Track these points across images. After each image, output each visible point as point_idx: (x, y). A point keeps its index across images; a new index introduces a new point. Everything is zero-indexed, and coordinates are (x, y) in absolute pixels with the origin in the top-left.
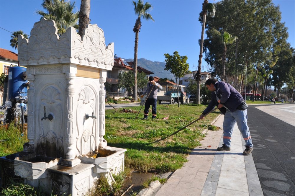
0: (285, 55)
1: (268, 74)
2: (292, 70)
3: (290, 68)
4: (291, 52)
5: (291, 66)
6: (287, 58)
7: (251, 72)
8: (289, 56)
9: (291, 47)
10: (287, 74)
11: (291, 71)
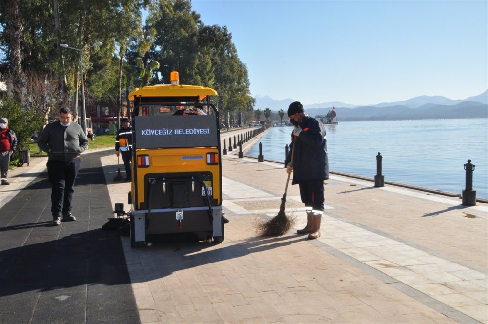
0: (181, 26)
1: (149, 69)
2: (198, 63)
3: (194, 58)
4: (193, 22)
5: (196, 52)
6: (187, 35)
7: (106, 65)
8: (189, 31)
9: (192, 10)
10: (189, 70)
11: (196, 64)
